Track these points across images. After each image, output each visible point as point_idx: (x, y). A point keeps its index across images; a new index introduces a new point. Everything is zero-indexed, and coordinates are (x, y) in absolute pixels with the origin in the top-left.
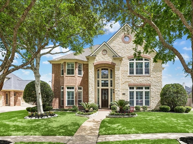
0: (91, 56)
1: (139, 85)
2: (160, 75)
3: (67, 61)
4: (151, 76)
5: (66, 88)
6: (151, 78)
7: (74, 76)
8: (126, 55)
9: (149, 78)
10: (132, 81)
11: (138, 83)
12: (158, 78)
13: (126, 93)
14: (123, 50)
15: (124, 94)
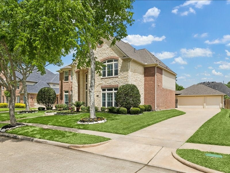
0: (72, 64)
1: (108, 87)
2: (127, 75)
3: (64, 70)
4: (119, 76)
5: (64, 92)
6: (119, 78)
7: (68, 82)
8: (99, 59)
9: (117, 79)
10: (104, 83)
11: (108, 85)
12: (125, 79)
13: (99, 95)
14: (97, 55)
15: (98, 96)
